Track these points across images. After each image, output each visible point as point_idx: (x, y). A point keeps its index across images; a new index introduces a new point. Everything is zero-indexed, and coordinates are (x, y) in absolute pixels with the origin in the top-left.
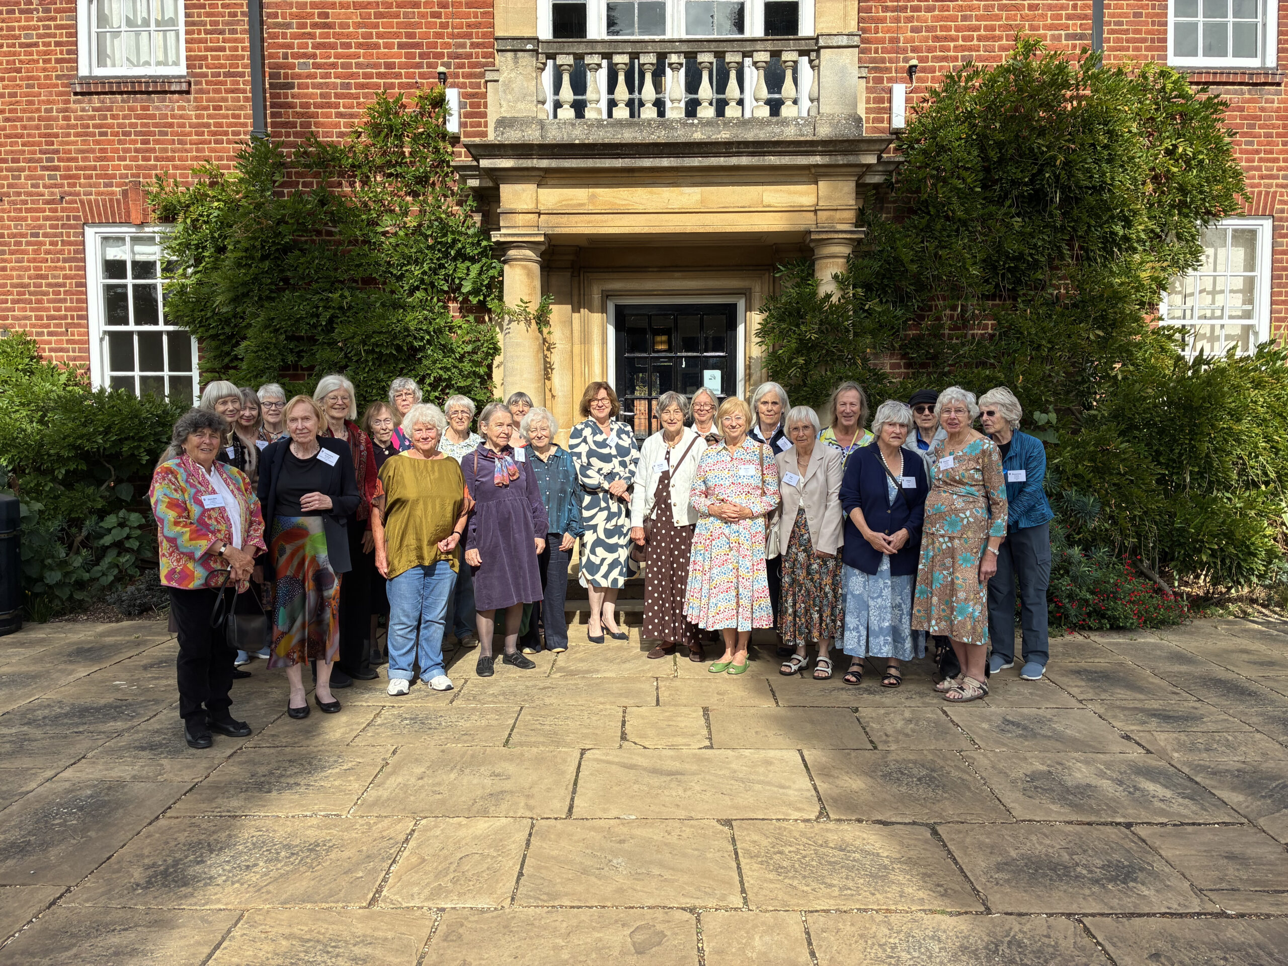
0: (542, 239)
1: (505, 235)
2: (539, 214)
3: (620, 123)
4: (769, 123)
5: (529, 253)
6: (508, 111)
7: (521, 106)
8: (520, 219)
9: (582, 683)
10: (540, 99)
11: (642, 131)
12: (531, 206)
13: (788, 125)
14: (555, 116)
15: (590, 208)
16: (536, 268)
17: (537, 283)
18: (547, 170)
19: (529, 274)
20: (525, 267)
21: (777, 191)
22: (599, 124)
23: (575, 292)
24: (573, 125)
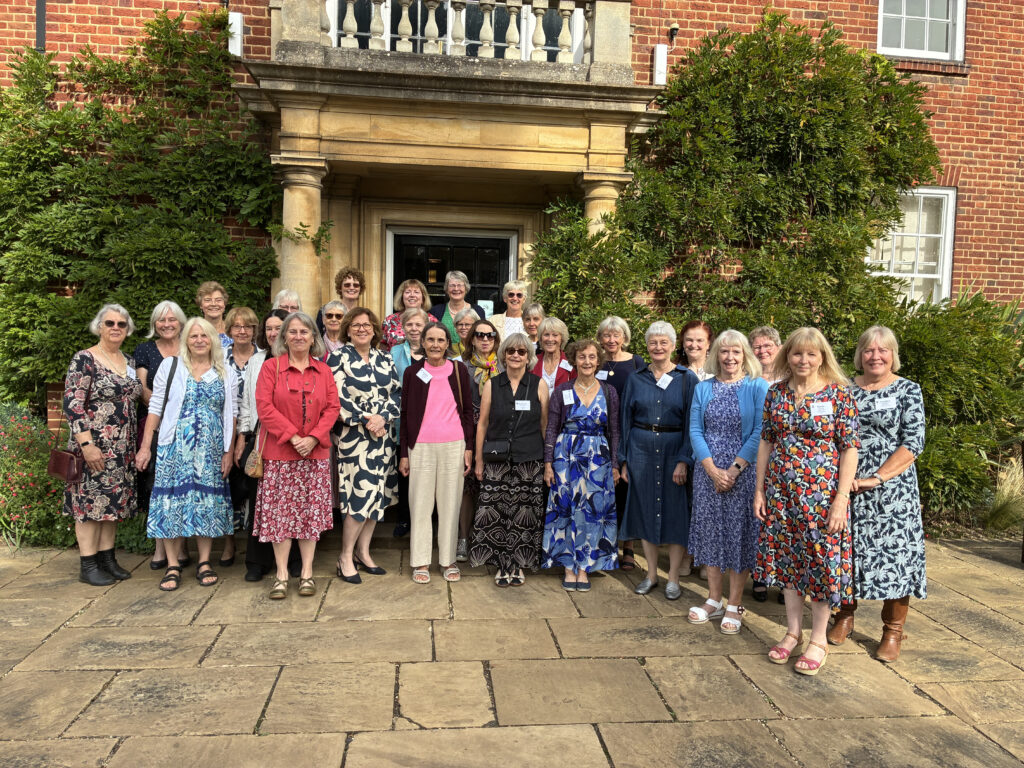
0: (322, 165)
1: (286, 159)
2: (321, 139)
3: (403, 56)
4: (546, 68)
5: (309, 178)
6: (291, 35)
7: (304, 31)
8: (301, 144)
9: (351, 629)
10: (324, 26)
11: (424, 66)
12: (312, 132)
13: (564, 70)
14: (339, 44)
15: (372, 137)
16: (316, 193)
17: (317, 208)
18: (328, 97)
19: (309, 199)
20: (305, 192)
21: (551, 133)
22: (382, 55)
23: (355, 220)
24: (357, 54)
